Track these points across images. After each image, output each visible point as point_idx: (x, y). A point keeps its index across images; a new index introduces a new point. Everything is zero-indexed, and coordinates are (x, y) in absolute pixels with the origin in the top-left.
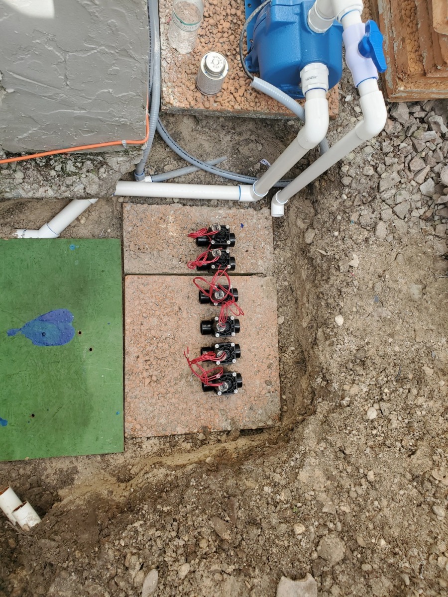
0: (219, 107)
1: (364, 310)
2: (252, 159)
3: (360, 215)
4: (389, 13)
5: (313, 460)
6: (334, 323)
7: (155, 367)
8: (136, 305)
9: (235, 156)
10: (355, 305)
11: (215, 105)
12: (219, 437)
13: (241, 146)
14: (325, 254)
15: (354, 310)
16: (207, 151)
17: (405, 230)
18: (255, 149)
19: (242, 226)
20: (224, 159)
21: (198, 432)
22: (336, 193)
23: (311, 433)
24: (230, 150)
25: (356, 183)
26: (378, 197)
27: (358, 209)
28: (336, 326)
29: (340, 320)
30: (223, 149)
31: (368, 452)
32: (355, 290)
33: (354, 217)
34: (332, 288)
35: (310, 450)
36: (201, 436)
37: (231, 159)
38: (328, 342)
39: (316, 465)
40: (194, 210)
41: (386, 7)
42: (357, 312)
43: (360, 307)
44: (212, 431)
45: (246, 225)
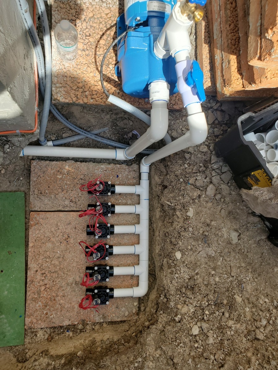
0: (95, 103)
1: (196, 248)
2: (126, 130)
3: (196, 179)
4: (220, 40)
5: (151, 363)
6: (175, 257)
7: (49, 278)
8: (37, 233)
9: (114, 127)
10: (190, 244)
11: (92, 101)
12: (93, 327)
13: (118, 121)
14: (170, 204)
15: (189, 248)
16: (93, 125)
17: (228, 192)
18: (128, 123)
19: (118, 176)
20: (106, 129)
21: (78, 324)
22: (180, 162)
23: (152, 341)
24: (110, 124)
25: (194, 157)
26: (210, 167)
27: (195, 175)
28: (176, 259)
29: (178, 255)
30: (105, 123)
31: (190, 363)
32: (190, 234)
33: (191, 181)
34: (175, 231)
35: (149, 355)
36: (80, 327)
37: (111, 129)
38: (169, 271)
39: (153, 368)
40: (83, 166)
41: (219, 35)
42: (191, 249)
43: (193, 246)
44: (88, 322)
45: (120, 176)
